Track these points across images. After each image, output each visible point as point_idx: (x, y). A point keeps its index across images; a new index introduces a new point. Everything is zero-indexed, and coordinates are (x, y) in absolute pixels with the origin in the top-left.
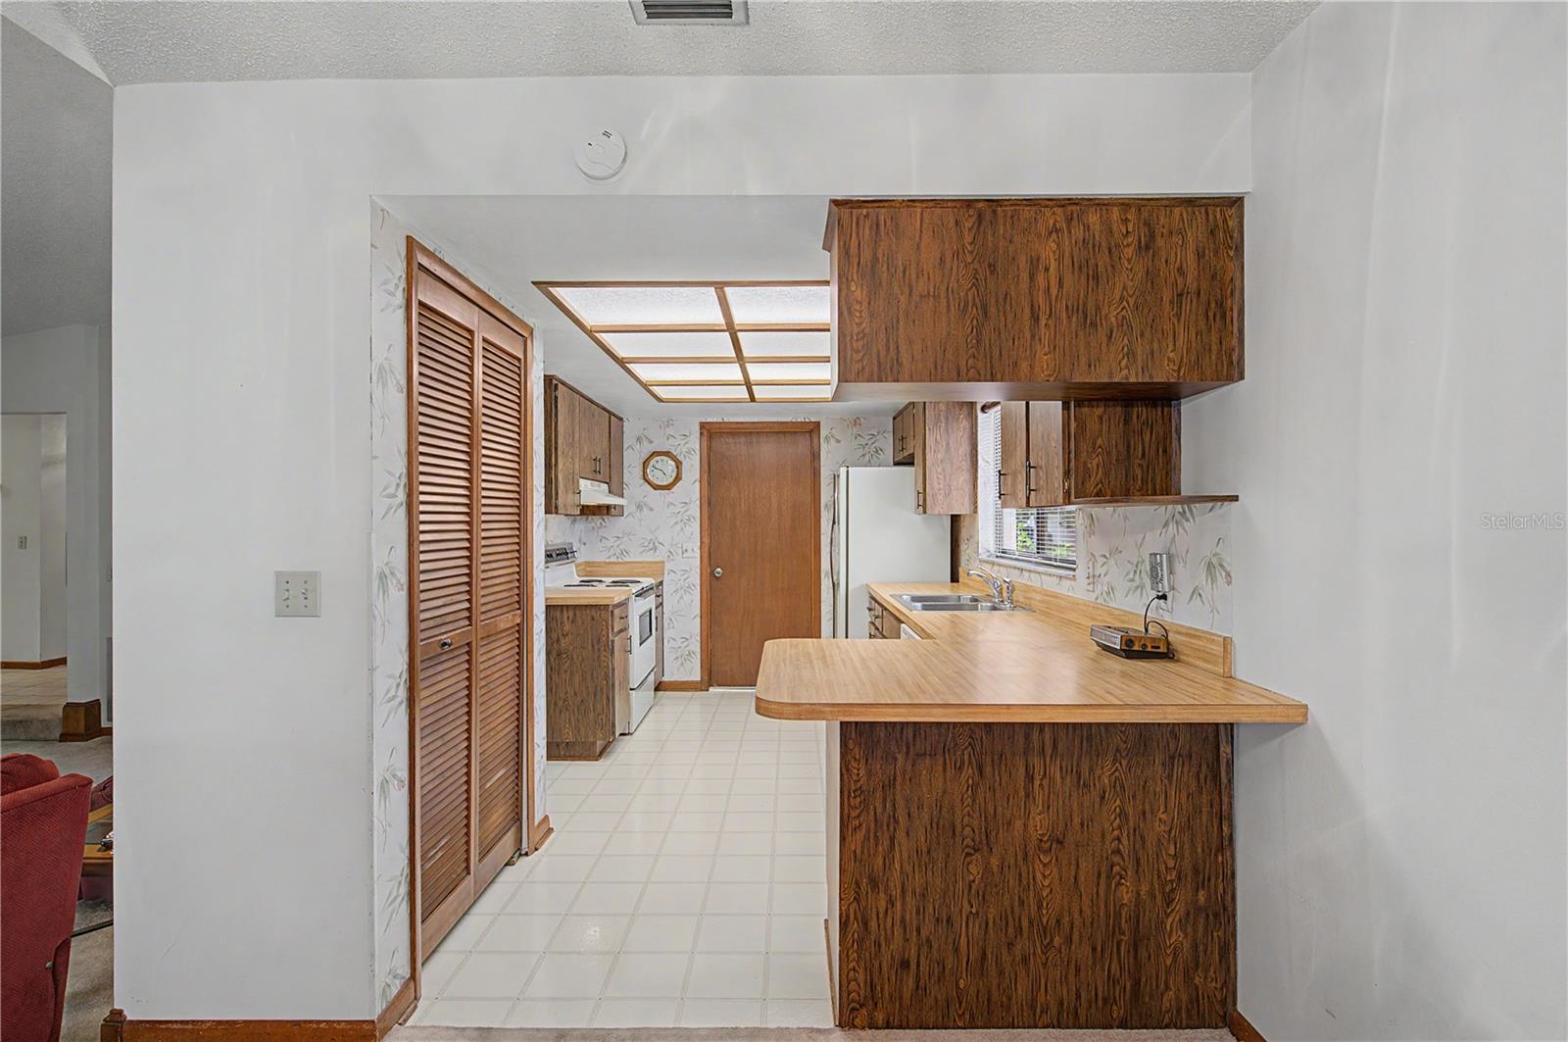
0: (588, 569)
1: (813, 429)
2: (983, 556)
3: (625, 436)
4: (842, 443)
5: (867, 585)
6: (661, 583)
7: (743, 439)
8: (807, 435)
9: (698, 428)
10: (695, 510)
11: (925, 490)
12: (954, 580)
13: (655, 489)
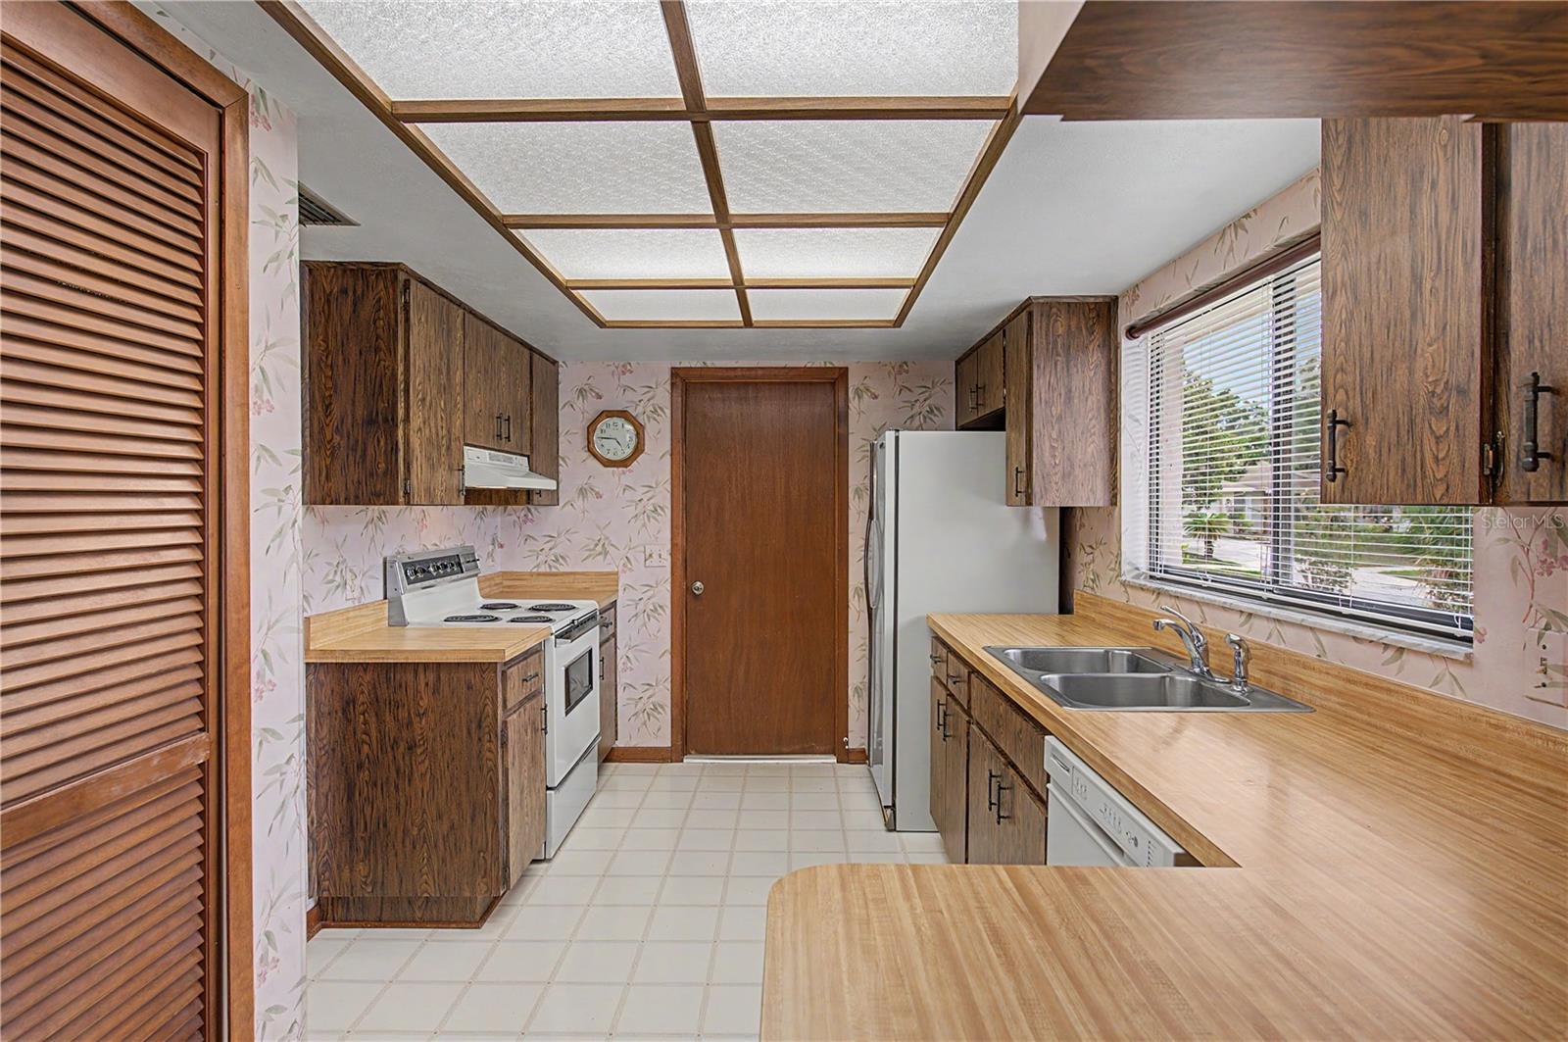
0: (506, 583)
1: (834, 380)
2: (1127, 577)
3: (560, 386)
4: (880, 398)
5: (928, 617)
6: (614, 604)
7: (734, 394)
8: (828, 387)
9: (668, 376)
10: (664, 498)
11: (1029, 466)
12: (1065, 607)
13: (605, 466)
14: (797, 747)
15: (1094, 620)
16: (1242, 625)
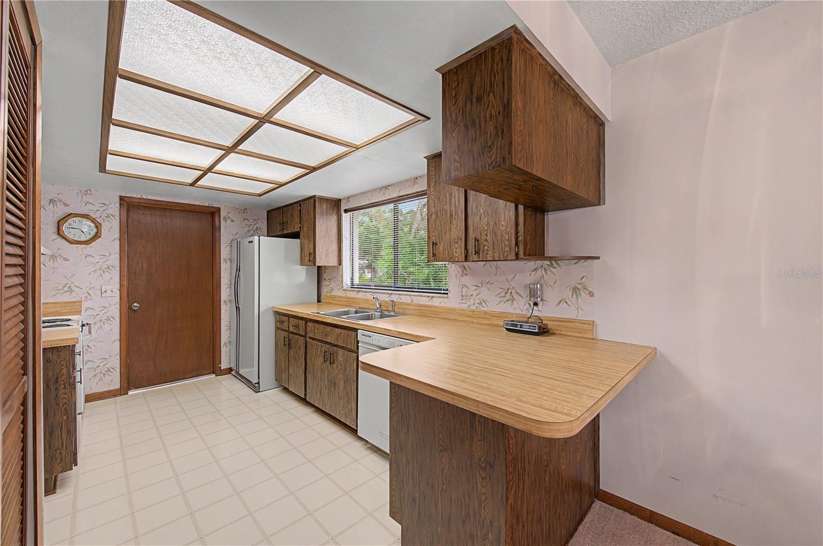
1: (214, 212)
2: (345, 288)
4: (235, 222)
8: (211, 215)
9: (117, 200)
10: (115, 261)
11: (314, 252)
12: (319, 301)
13: (71, 244)
14: (194, 374)
15: (332, 303)
16: (388, 297)
